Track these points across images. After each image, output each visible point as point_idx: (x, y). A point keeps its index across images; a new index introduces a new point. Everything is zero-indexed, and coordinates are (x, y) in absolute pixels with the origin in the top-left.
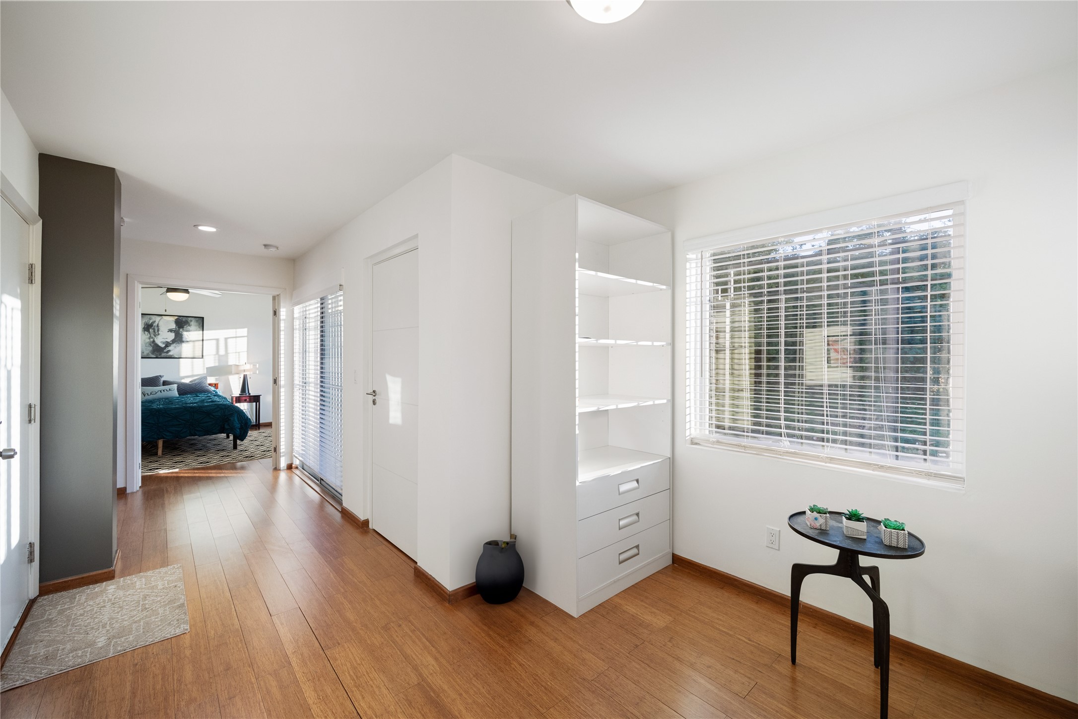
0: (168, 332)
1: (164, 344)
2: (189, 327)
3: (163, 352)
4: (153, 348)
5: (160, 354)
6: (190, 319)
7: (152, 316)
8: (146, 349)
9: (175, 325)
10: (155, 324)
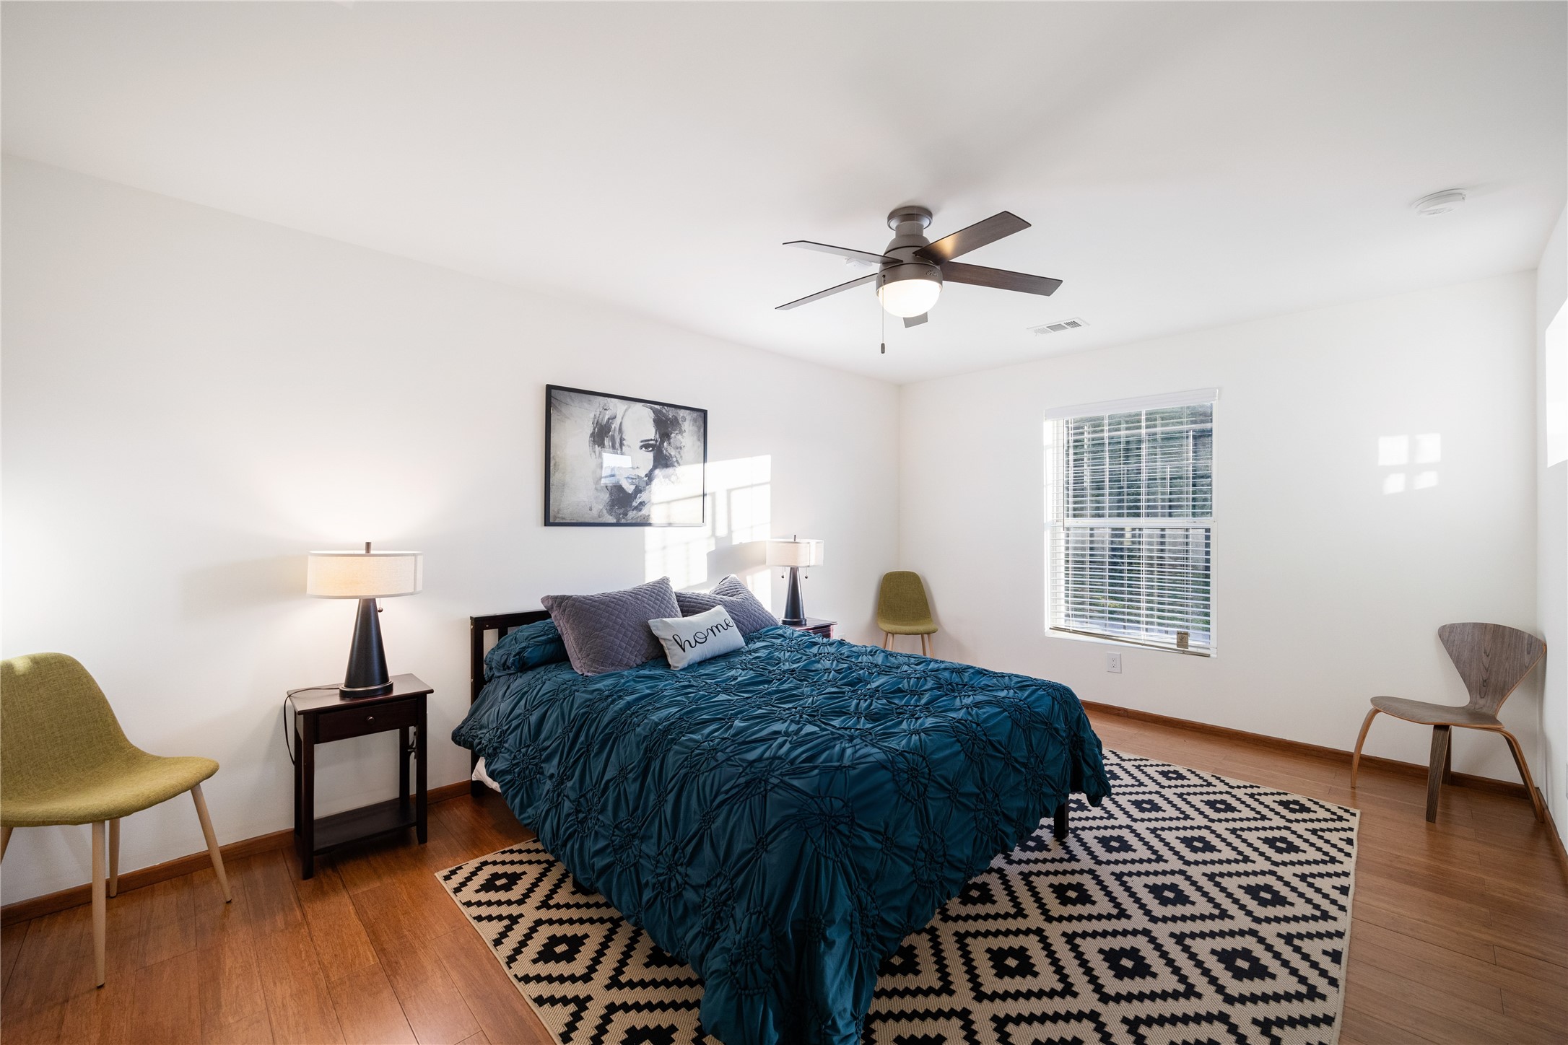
0: (641, 447)
1: (632, 483)
2: (679, 437)
3: (631, 506)
4: (611, 494)
5: (625, 514)
6: (682, 413)
7: (609, 399)
8: (596, 498)
9: (653, 430)
10: (615, 425)
